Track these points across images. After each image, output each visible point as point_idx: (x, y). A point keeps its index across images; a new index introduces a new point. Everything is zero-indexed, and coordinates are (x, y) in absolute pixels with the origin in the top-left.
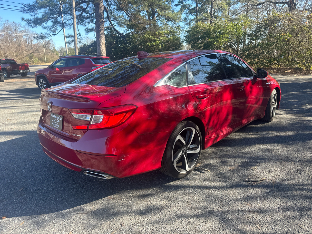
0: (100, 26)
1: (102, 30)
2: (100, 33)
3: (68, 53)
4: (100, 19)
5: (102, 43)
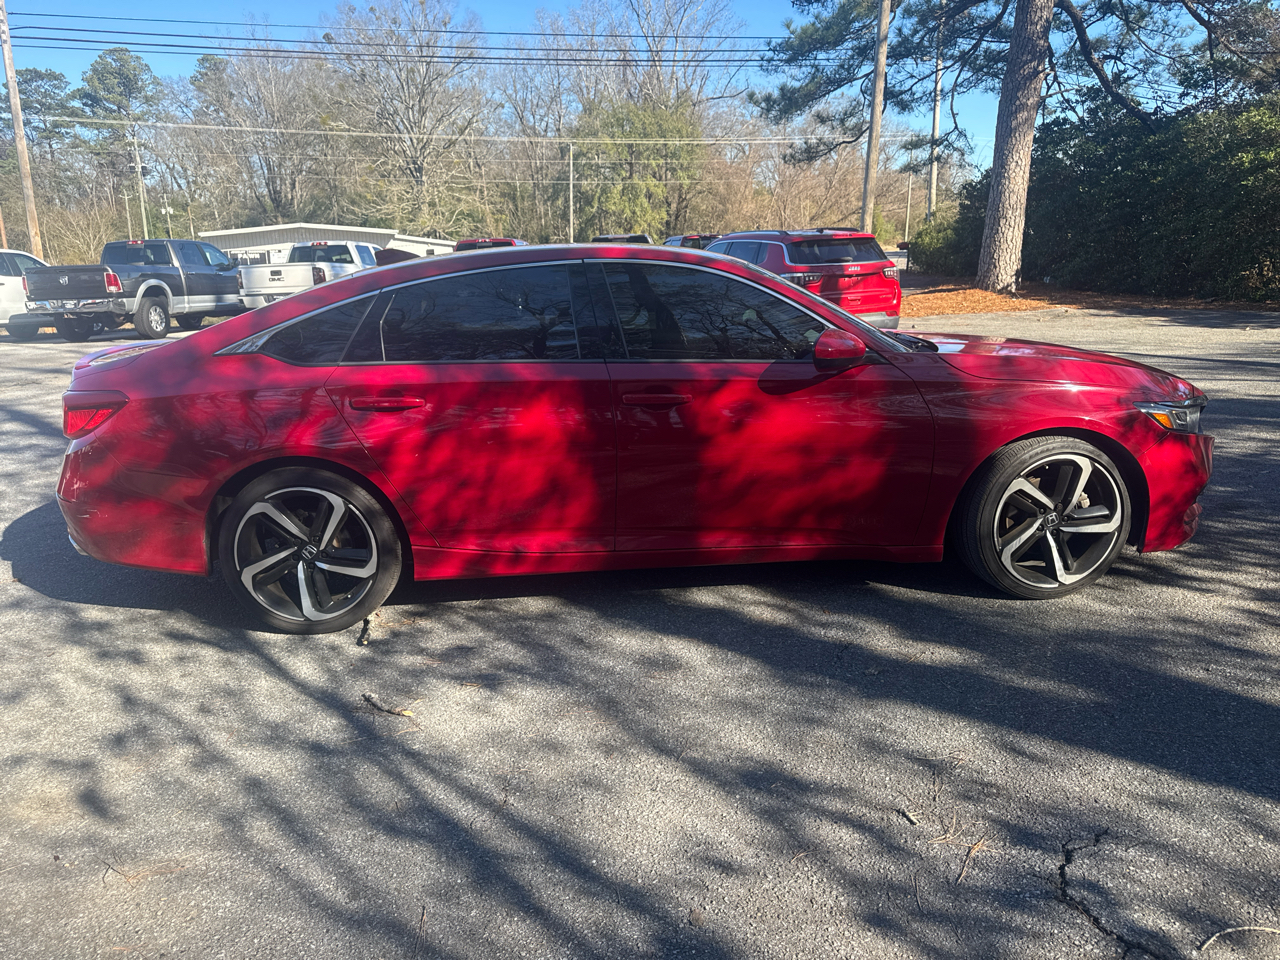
0: (1019, 94)
1: (1023, 107)
2: (1014, 123)
3: (933, 208)
4: (1026, 63)
5: (1014, 164)
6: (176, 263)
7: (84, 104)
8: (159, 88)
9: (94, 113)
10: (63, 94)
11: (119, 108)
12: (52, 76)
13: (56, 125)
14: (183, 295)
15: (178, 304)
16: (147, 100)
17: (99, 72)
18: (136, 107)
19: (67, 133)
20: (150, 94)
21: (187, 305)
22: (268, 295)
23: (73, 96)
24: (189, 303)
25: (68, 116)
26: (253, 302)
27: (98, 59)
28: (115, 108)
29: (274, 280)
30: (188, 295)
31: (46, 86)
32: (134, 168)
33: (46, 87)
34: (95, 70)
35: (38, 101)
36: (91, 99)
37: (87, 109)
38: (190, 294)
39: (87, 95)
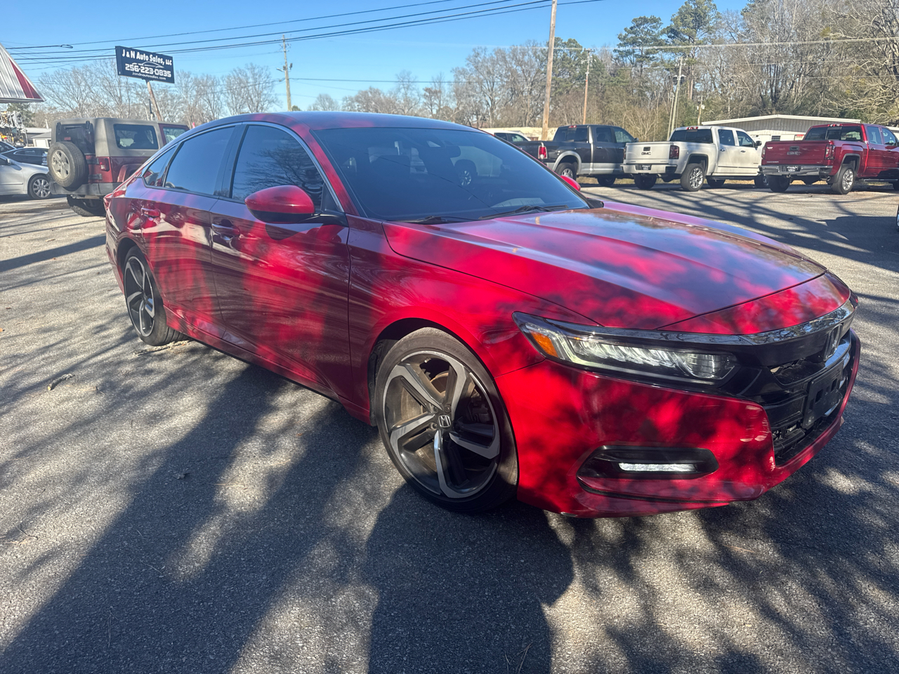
6: (591, 141)
7: (669, 37)
8: (719, 20)
9: (673, 42)
10: (656, 32)
11: (690, 37)
12: (654, 20)
13: (648, 53)
14: (590, 162)
15: (585, 168)
16: (709, 30)
17: (682, 16)
18: (700, 35)
19: (653, 57)
20: (711, 25)
21: (591, 169)
22: (639, 164)
23: (663, 33)
24: (593, 168)
25: (657, 46)
26: (629, 169)
27: (684, 5)
28: (687, 38)
29: (644, 154)
30: (593, 162)
31: (648, 26)
32: (676, 78)
33: (649, 28)
34: (680, 13)
35: (640, 38)
36: (673, 32)
37: (670, 40)
38: (594, 162)
39: (672, 31)
